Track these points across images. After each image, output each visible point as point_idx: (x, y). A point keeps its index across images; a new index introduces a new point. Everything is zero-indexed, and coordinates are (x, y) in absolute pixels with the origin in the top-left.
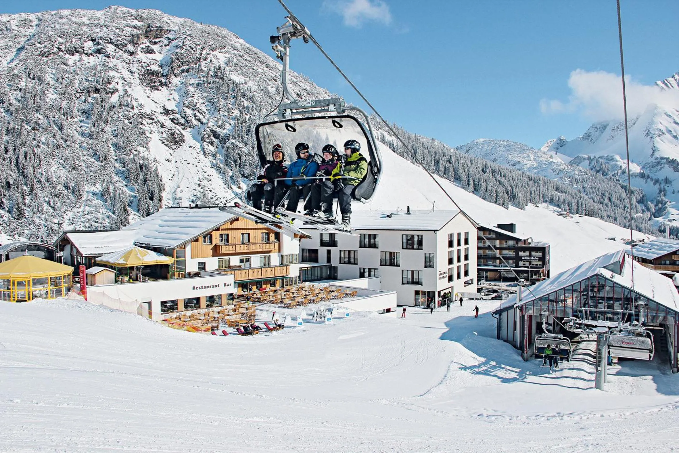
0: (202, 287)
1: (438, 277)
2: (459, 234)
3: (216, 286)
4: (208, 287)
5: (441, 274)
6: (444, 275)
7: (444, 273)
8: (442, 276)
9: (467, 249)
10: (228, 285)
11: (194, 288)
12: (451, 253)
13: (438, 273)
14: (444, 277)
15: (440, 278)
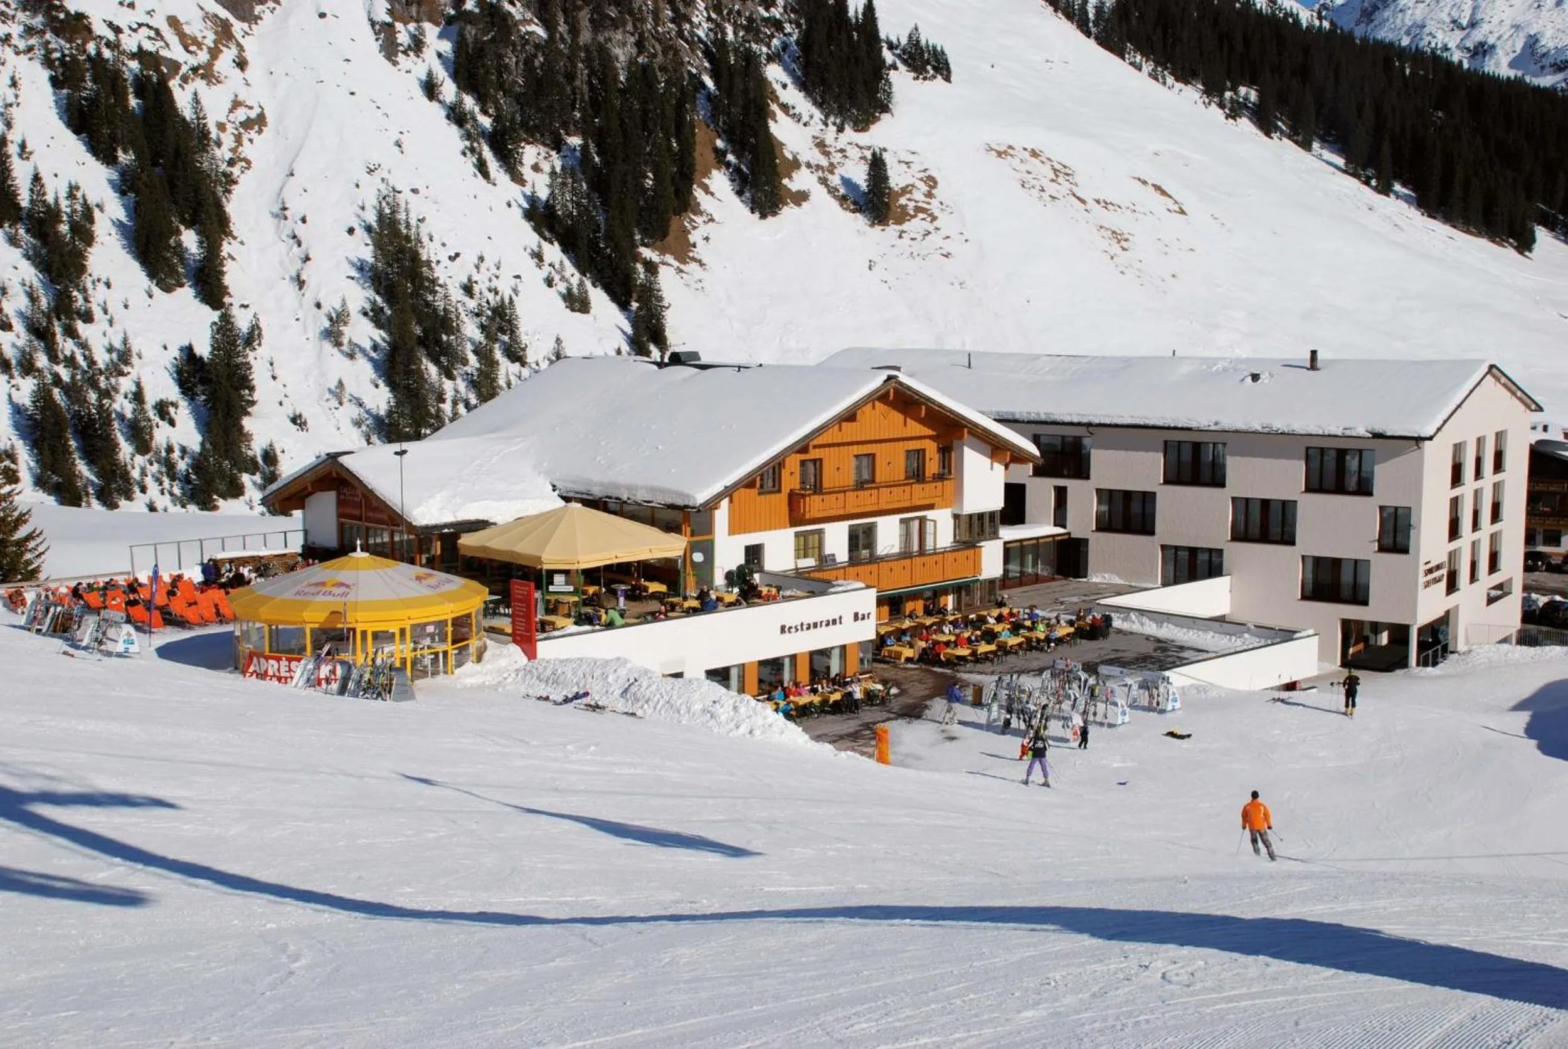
0: (802, 624)
1: (1422, 579)
2: (1480, 441)
3: (834, 622)
4: (815, 625)
5: (1430, 571)
6: (1436, 574)
7: (1438, 567)
8: (1430, 577)
9: (1497, 487)
10: (863, 618)
11: (783, 629)
12: (1455, 502)
13: (1423, 568)
14: (1437, 580)
15: (1427, 585)
